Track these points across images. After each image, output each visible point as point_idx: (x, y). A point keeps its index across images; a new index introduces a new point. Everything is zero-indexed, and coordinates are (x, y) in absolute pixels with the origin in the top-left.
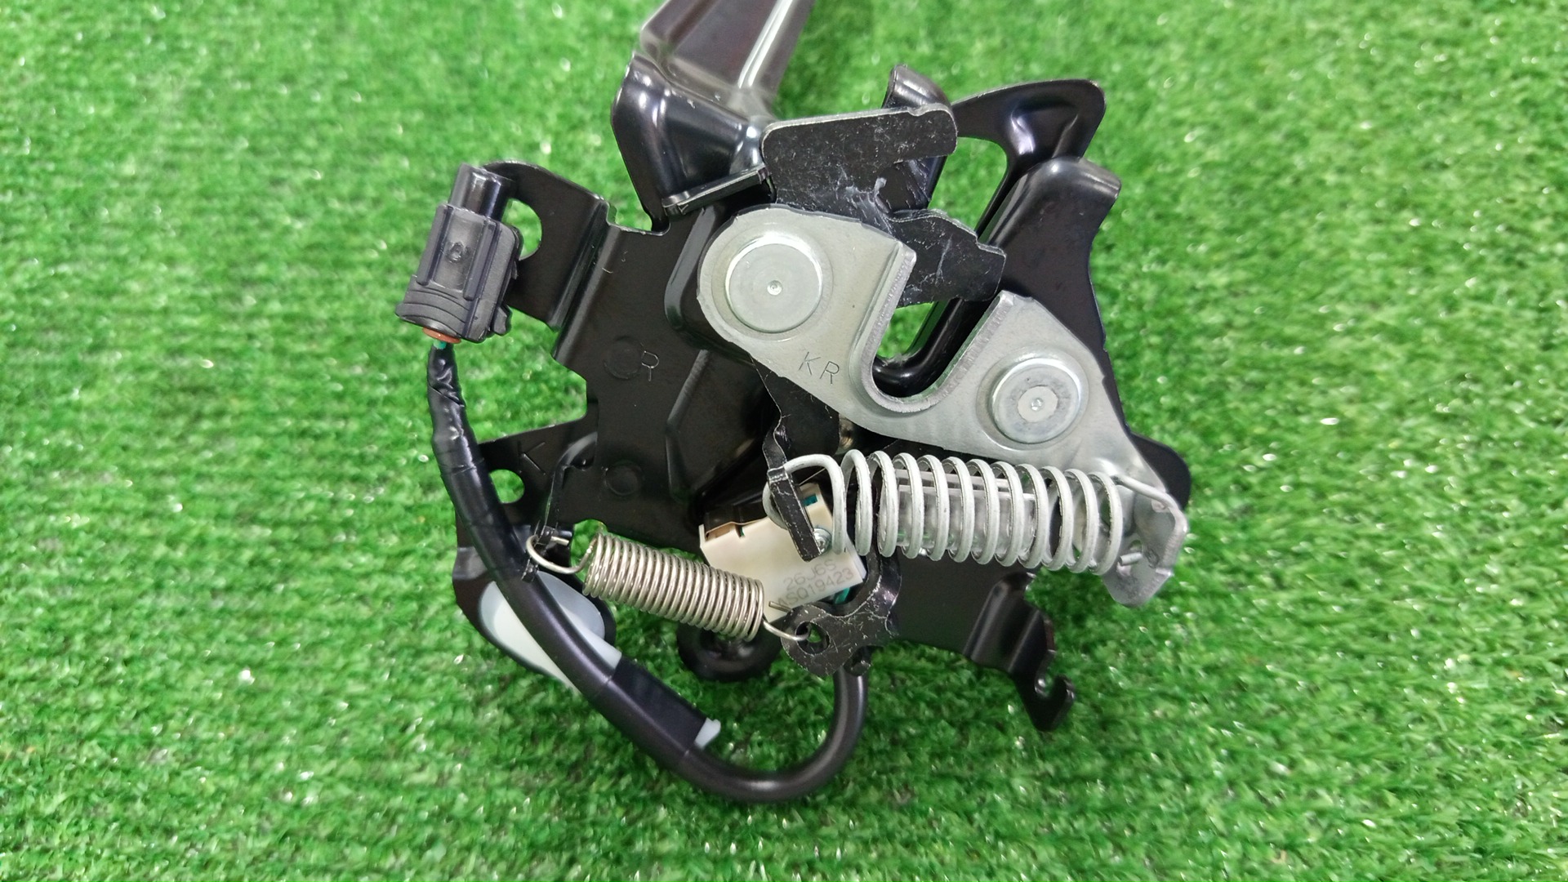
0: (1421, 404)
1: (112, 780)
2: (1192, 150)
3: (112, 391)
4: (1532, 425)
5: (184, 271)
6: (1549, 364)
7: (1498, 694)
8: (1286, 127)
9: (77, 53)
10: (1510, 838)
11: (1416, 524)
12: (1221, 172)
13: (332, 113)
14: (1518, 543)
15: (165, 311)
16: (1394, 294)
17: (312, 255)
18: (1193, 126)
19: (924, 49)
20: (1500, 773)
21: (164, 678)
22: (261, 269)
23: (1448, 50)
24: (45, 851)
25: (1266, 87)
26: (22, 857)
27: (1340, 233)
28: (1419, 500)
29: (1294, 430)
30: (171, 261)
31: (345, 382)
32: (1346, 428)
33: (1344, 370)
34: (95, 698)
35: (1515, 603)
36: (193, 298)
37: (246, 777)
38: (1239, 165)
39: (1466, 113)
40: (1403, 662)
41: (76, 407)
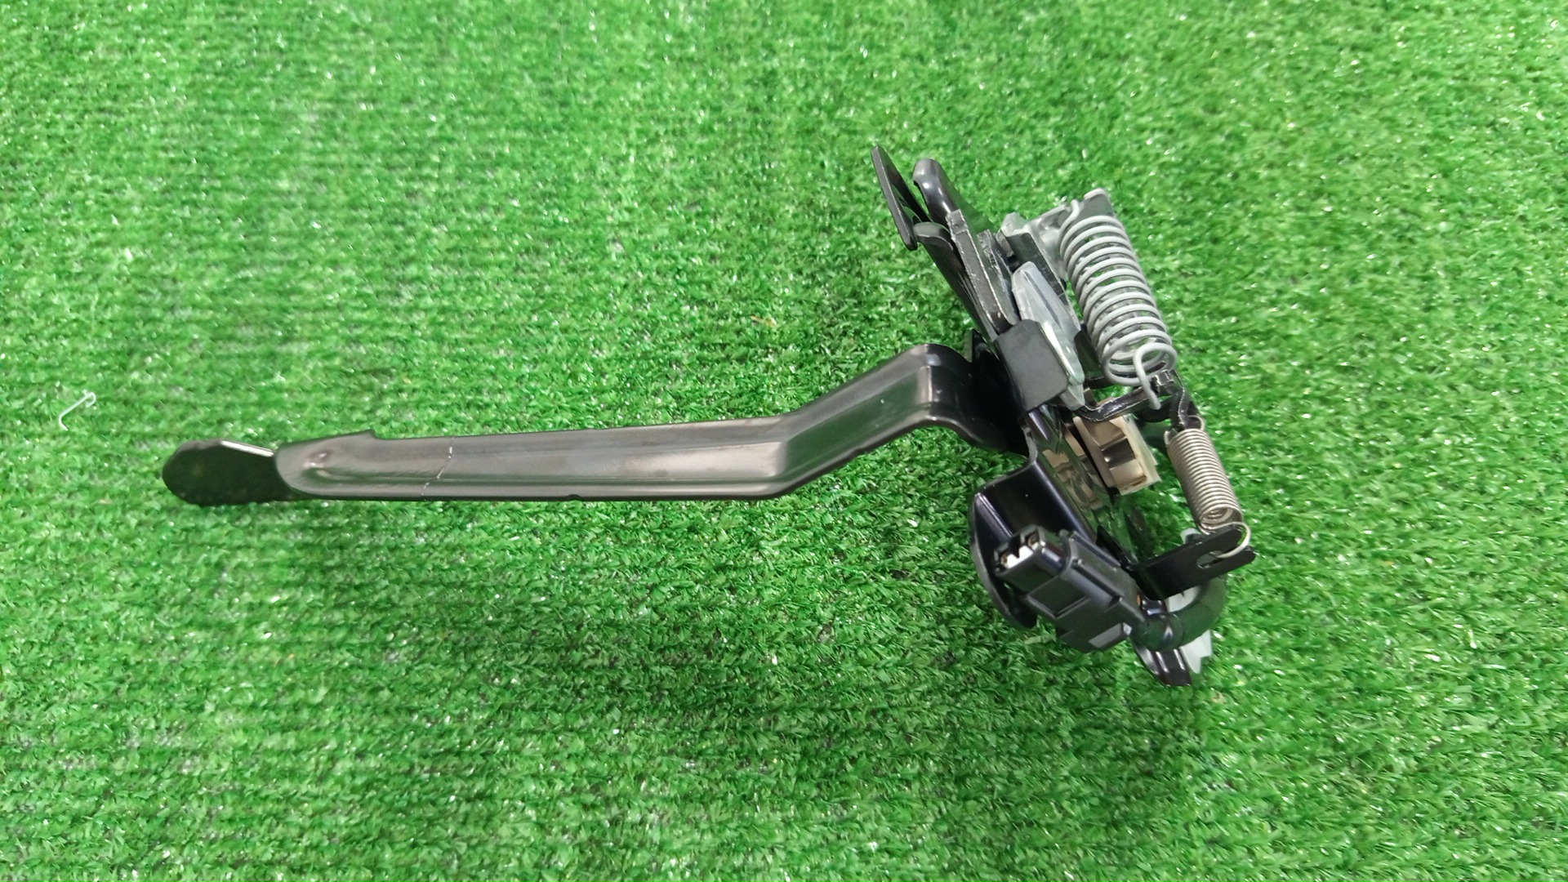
0: (1326, 360)
1: (359, 677)
2: (1153, 152)
3: (306, 374)
4: (1412, 373)
5: (349, 272)
6: (1427, 322)
7: (1376, 578)
8: (1228, 130)
9: (220, 79)
10: (1380, 679)
11: (1319, 454)
12: (1176, 171)
13: (449, 130)
14: (1397, 465)
15: (339, 308)
16: (1310, 269)
17: (451, 257)
18: (1153, 131)
19: (933, 65)
20: (1374, 634)
21: (389, 599)
22: (413, 270)
23: (1361, 55)
24: (317, 730)
25: (1212, 94)
26: (303, 735)
27: (1269, 218)
28: (1322, 435)
29: (1227, 386)
30: (335, 264)
31: (497, 363)
32: (1267, 381)
33: (1267, 335)
34: (338, 616)
35: (1393, 510)
36: (359, 295)
37: (464, 668)
38: (1189, 164)
39: (1374, 111)
40: (1306, 558)
41: (279, 389)
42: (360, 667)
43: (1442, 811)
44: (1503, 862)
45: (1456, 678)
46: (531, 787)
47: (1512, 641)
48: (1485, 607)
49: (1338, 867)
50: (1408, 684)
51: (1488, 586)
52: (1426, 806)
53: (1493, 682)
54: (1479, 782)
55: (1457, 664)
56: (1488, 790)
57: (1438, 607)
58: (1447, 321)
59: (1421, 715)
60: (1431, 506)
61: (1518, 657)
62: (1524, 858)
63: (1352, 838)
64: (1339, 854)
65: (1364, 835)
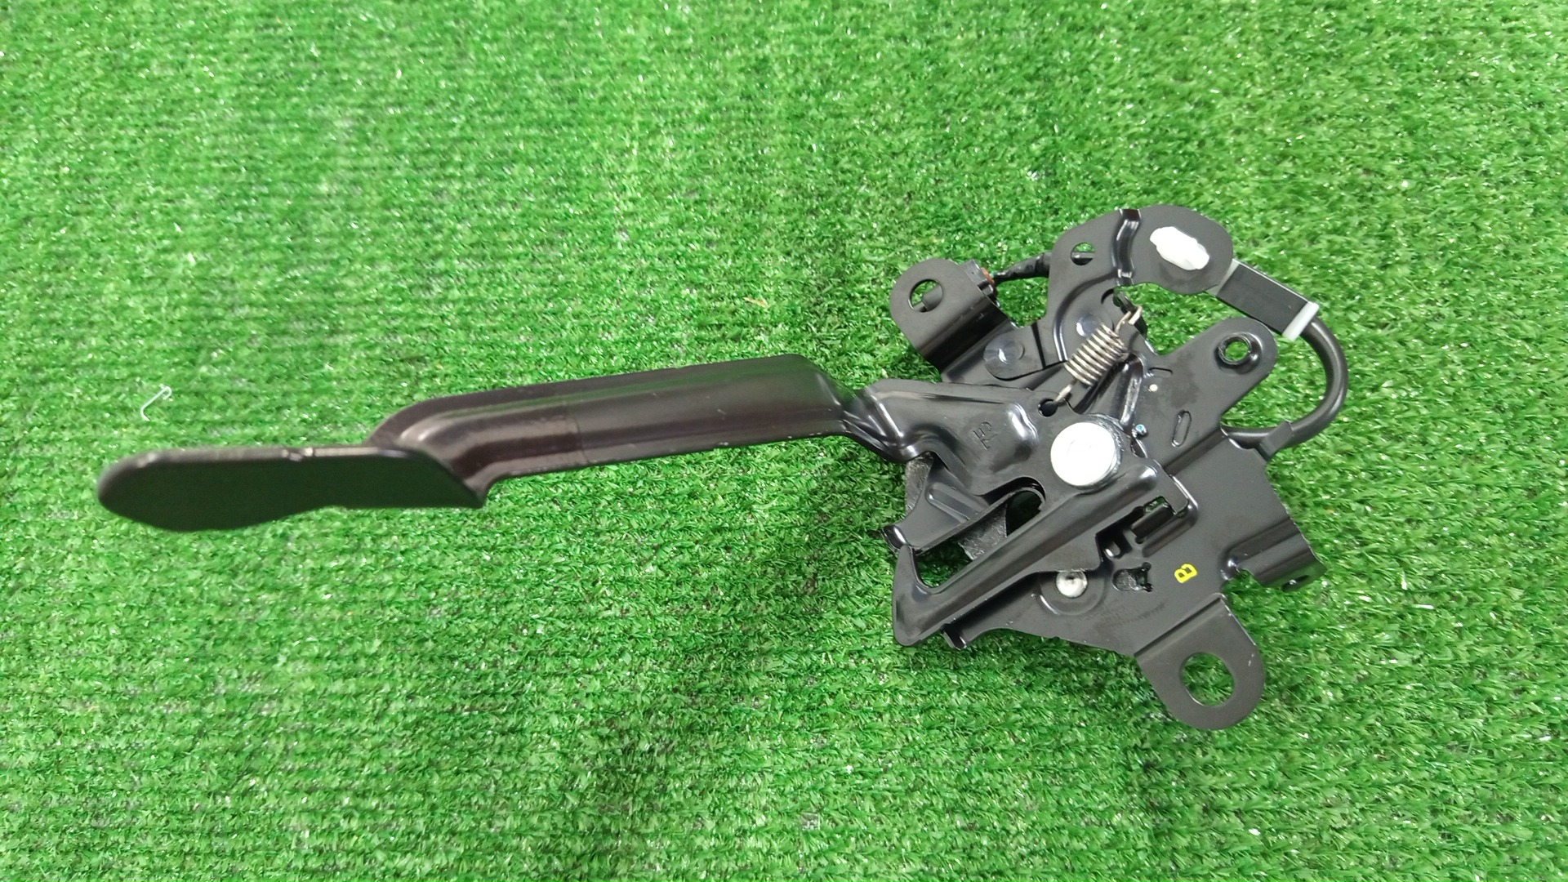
1: (409, 630)
2: (1121, 123)
3: (351, 363)
4: (1364, 330)
5: (384, 268)
6: (1381, 279)
8: (1197, 97)
9: (262, 91)
10: (1315, 618)
12: (1144, 141)
13: (468, 129)
15: (378, 301)
16: (1271, 232)
17: (475, 251)
18: (1124, 102)
19: (916, 45)
21: (430, 563)
22: (441, 265)
23: (1334, 14)
24: (374, 676)
25: (1184, 62)
26: (362, 681)
27: (1233, 184)
28: (1273, 392)
30: (372, 261)
31: (517, 348)
34: (387, 578)
35: (1337, 461)
36: (395, 290)
37: (496, 621)
38: (1158, 132)
39: (1344, 71)
41: (328, 378)
42: (408, 622)
43: (1363, 737)
44: (1417, 782)
45: (1387, 618)
46: (555, 721)
47: (1442, 582)
48: (1418, 551)
49: (1264, 788)
50: (1342, 623)
51: (1423, 531)
52: (1349, 733)
53: (1420, 620)
54: (1401, 711)
55: (1388, 605)
56: (1408, 718)
57: (1374, 552)
58: (1402, 279)
59: (1351, 652)
60: (1373, 457)
61: (1447, 597)
62: (1437, 779)
63: (1278, 763)
64: (1265, 776)
65: (1290, 760)
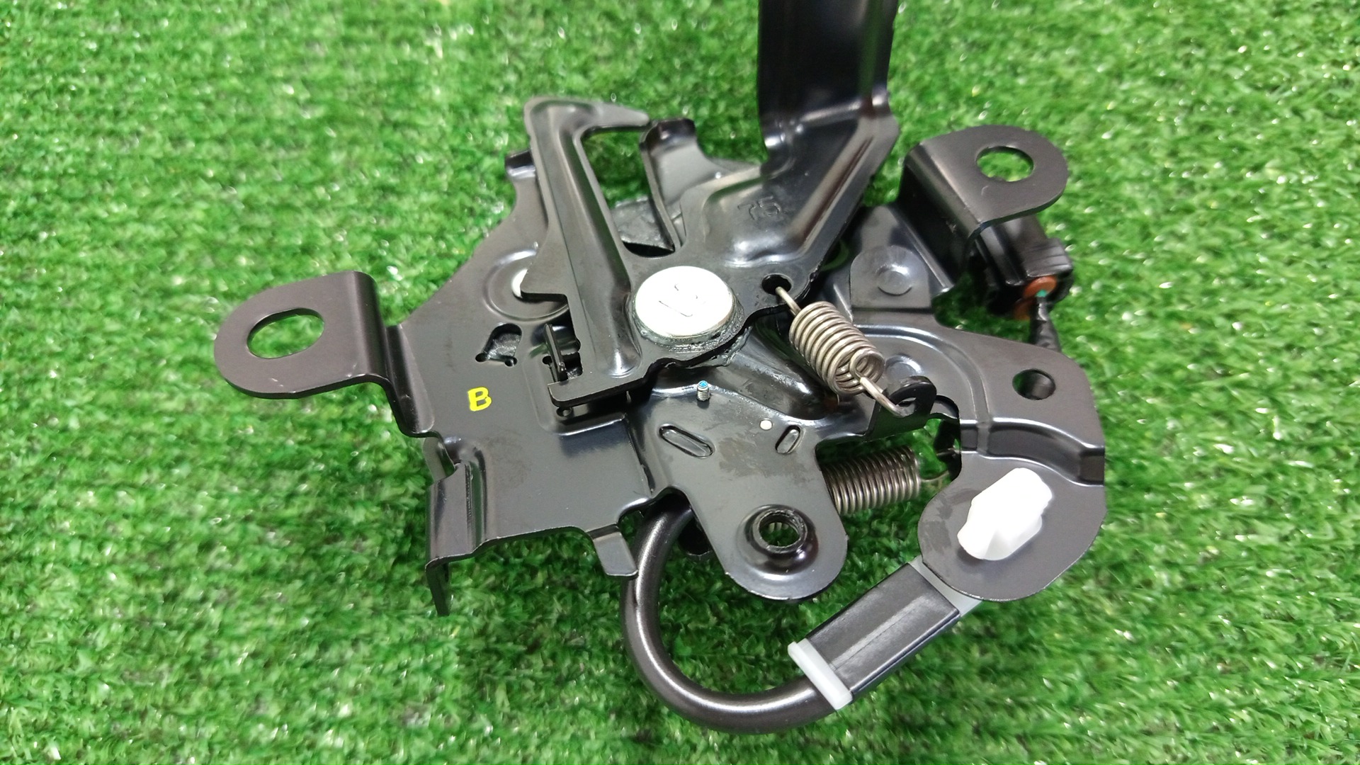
0: (1140, 67)
4: (1247, 91)
6: (1277, 31)
7: (1166, 344)
10: (1153, 471)
11: (1117, 183)
14: (1214, 205)
20: (1154, 414)
28: (1123, 161)
29: (1010, 90)
32: (1062, 88)
33: (1070, 32)
35: (1201, 260)
40: (1081, 313)
43: (1204, 640)
44: (1271, 707)
45: (1249, 476)
46: (74, 549)
47: (1327, 433)
48: (1298, 389)
49: (1062, 705)
50: (1188, 479)
51: (1306, 362)
52: (1185, 634)
53: (1295, 483)
54: (1258, 606)
55: (1252, 458)
56: (1267, 617)
57: (1240, 385)
58: (1302, 30)
59: (1198, 520)
60: (1248, 258)
61: (1331, 453)
62: (1298, 702)
63: (1084, 670)
64: (1064, 688)
65: (1102, 666)
